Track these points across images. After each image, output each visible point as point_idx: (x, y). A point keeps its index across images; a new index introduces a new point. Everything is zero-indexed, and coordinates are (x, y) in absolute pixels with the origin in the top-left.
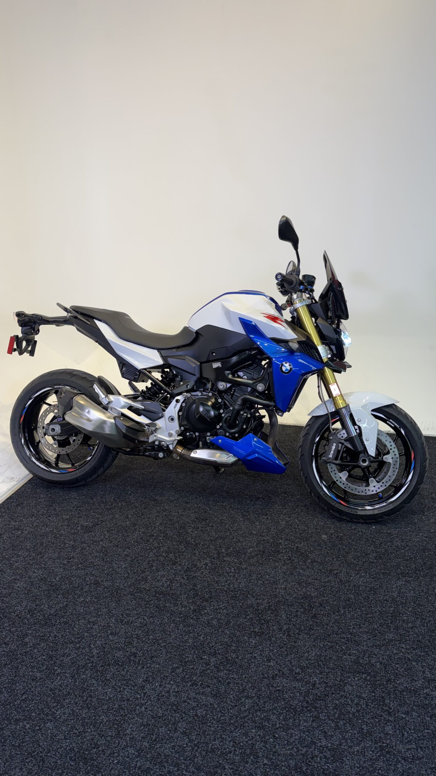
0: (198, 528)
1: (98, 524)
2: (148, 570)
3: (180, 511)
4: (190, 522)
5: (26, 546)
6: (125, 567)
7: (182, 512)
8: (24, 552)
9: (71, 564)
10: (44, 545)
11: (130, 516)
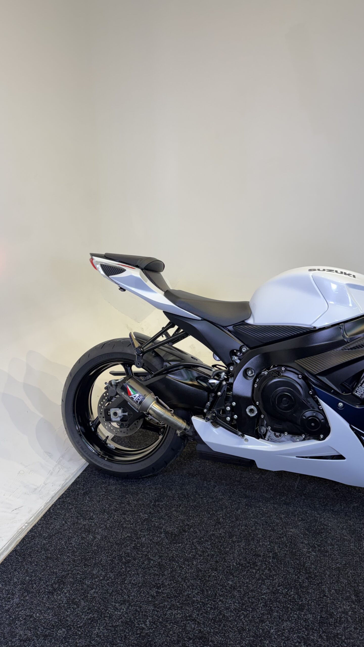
0: (315, 547)
1: (185, 531)
2: (268, 618)
3: (283, 516)
4: (302, 535)
5: (101, 560)
6: (235, 609)
7: (285, 518)
8: (99, 571)
9: (163, 597)
10: (124, 560)
11: (221, 520)
